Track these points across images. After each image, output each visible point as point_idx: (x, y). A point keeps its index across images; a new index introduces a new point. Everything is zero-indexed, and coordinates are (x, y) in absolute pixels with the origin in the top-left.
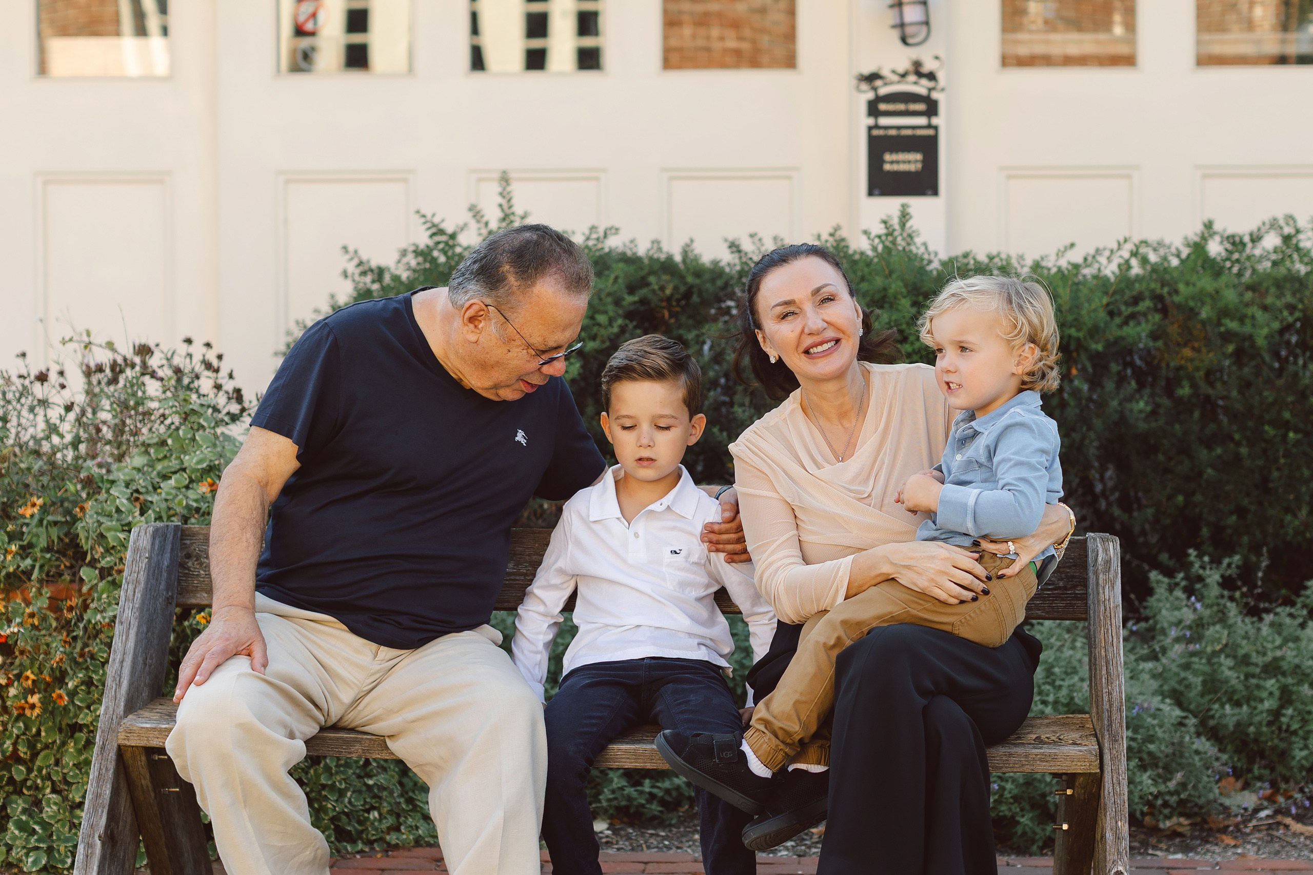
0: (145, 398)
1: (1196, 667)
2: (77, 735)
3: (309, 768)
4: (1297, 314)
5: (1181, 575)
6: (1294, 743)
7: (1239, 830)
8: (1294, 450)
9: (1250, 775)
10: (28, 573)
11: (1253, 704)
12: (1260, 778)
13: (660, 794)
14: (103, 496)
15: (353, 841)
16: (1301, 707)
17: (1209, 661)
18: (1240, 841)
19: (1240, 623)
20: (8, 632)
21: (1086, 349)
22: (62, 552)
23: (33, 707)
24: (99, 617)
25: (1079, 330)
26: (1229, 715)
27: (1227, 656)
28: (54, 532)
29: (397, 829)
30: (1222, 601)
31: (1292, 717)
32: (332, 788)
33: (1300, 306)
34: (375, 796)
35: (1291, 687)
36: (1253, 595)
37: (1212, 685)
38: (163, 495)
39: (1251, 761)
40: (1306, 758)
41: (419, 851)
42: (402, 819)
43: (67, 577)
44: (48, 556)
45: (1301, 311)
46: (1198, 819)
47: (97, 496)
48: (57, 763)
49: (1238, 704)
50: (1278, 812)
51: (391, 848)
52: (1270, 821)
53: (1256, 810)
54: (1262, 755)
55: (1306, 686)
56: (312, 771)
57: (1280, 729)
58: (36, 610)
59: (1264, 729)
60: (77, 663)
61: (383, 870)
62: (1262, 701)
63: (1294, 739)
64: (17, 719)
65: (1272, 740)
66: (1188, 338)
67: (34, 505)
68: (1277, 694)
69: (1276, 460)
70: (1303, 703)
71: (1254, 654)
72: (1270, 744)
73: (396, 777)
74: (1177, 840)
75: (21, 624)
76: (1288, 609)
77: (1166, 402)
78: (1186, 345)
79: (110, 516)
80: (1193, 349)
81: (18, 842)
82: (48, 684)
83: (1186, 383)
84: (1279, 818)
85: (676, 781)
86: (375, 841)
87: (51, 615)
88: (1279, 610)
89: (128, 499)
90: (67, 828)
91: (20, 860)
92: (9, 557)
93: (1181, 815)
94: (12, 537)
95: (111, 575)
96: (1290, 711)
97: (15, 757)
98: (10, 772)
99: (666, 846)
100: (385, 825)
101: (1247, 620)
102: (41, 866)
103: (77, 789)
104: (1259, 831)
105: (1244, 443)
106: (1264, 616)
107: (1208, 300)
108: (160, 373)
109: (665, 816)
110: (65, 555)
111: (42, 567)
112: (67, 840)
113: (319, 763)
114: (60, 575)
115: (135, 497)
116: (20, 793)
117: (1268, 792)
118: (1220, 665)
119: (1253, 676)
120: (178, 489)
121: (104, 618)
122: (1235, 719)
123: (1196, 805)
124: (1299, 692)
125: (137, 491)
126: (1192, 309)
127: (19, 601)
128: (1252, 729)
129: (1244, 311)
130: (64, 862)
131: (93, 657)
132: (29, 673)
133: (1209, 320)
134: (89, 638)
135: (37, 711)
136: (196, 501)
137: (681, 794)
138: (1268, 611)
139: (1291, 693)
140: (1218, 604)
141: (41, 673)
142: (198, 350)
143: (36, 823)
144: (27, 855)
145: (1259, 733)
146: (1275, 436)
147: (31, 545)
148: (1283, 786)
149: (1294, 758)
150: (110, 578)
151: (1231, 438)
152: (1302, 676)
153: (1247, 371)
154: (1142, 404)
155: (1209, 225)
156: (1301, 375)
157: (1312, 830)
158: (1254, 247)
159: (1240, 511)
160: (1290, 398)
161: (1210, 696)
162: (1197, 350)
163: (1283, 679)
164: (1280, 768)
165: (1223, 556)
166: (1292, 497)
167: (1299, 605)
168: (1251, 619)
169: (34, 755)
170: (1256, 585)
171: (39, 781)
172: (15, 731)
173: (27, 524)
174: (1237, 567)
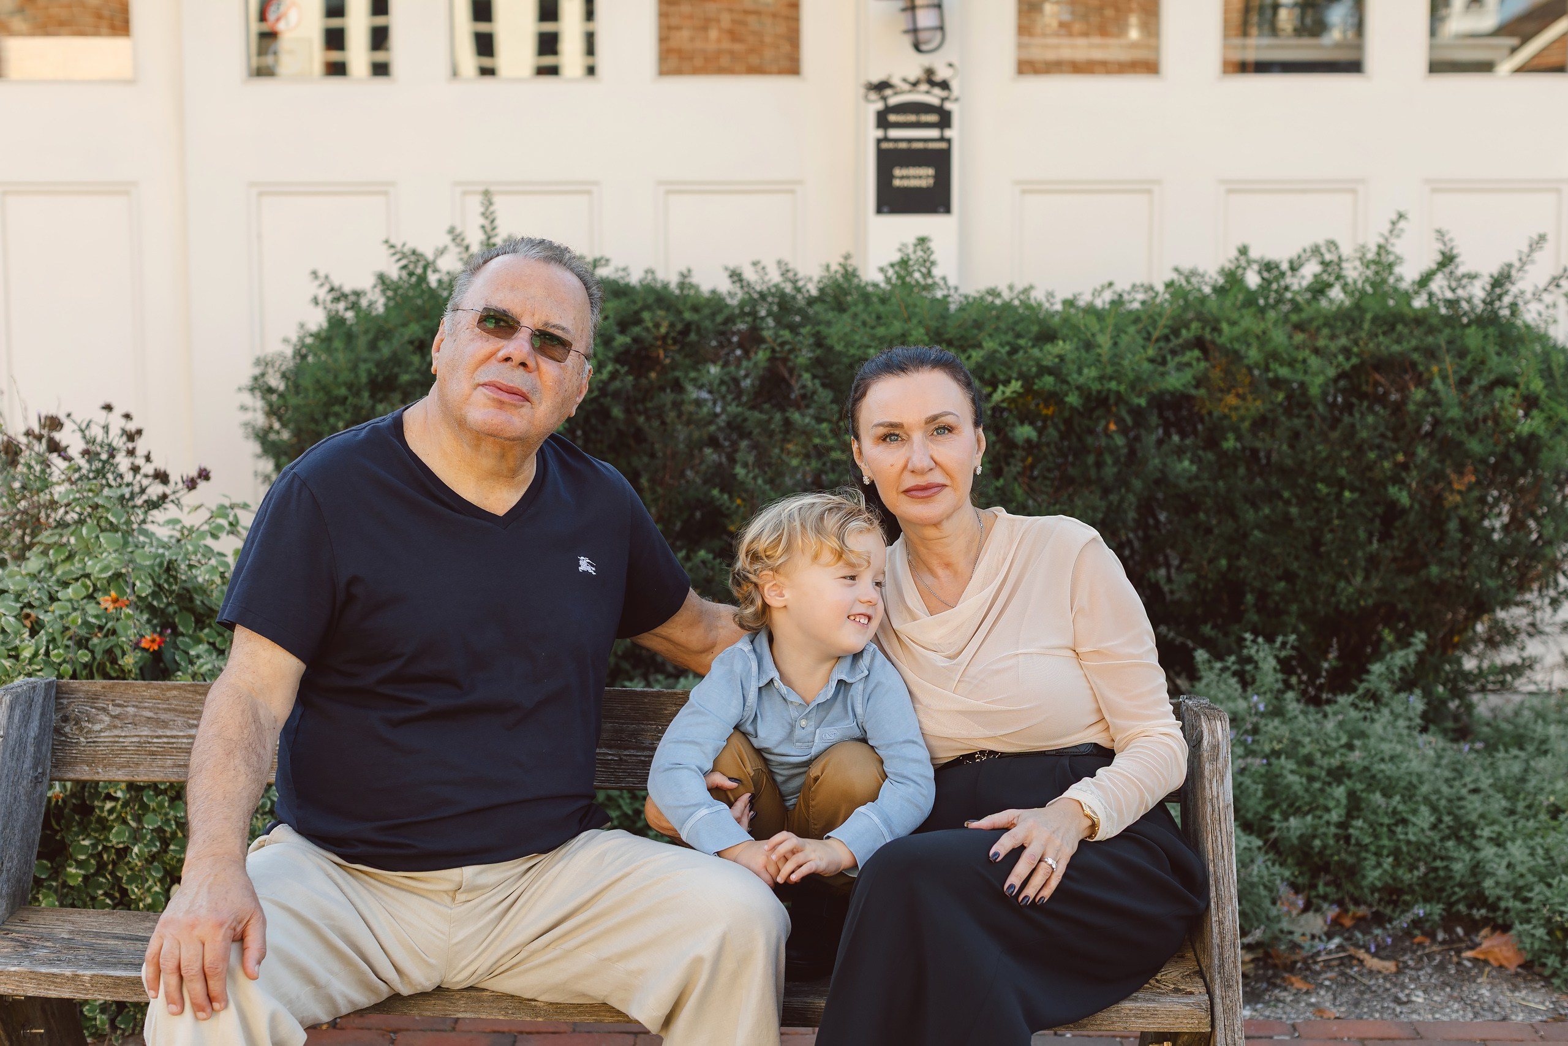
4: (1354, 360)
6: (1365, 859)
7: (1308, 969)
8: (1349, 511)
9: (1313, 893)
11: (1318, 813)
12: (1325, 898)
16: (1372, 817)
19: (1300, 716)
21: (1127, 403)
25: (1119, 383)
26: (1293, 828)
27: (1288, 757)
30: (1281, 688)
31: (1362, 830)
33: (1355, 349)
35: (1358, 794)
36: (1313, 684)
39: (1315, 876)
40: (1379, 878)
45: (1358, 355)
46: (1262, 954)
49: (1300, 814)
52: (1342, 954)
53: (1326, 940)
54: (1326, 868)
55: (1378, 795)
57: (1348, 842)
59: (1331, 843)
62: (1327, 810)
63: (1364, 854)
65: (1339, 854)
66: (1231, 383)
68: (1344, 801)
69: (1329, 521)
70: (1376, 814)
71: (1318, 755)
72: (1336, 858)
76: (1351, 698)
77: (1210, 456)
78: (1229, 391)
80: (1238, 395)
83: (1231, 436)
84: (1351, 950)
88: (1341, 700)
96: (1359, 823)
101: (1309, 714)
104: (1331, 970)
105: (1294, 501)
106: (1327, 707)
107: (1255, 343)
115: (25, 612)
117: (1335, 914)
118: (1281, 768)
119: (1317, 781)
122: (1298, 833)
124: (1369, 801)
125: (28, 606)
126: (1236, 352)
128: (1317, 843)
129: (1295, 354)
133: (1257, 365)
138: (1331, 702)
139: (1360, 801)
146: (1328, 494)
148: (1352, 907)
149: (1364, 877)
151: (1280, 497)
152: (1372, 781)
153: (1298, 422)
154: (1186, 463)
155: (1243, 251)
156: (1358, 427)
157: (1390, 966)
158: (1293, 276)
159: (1289, 577)
160: (1346, 454)
161: (1270, 802)
162: (1242, 397)
163: (1349, 783)
164: (1350, 887)
165: (1277, 634)
166: (1346, 562)
167: (1361, 691)
168: (1311, 712)
170: (1318, 675)
174: (1293, 647)
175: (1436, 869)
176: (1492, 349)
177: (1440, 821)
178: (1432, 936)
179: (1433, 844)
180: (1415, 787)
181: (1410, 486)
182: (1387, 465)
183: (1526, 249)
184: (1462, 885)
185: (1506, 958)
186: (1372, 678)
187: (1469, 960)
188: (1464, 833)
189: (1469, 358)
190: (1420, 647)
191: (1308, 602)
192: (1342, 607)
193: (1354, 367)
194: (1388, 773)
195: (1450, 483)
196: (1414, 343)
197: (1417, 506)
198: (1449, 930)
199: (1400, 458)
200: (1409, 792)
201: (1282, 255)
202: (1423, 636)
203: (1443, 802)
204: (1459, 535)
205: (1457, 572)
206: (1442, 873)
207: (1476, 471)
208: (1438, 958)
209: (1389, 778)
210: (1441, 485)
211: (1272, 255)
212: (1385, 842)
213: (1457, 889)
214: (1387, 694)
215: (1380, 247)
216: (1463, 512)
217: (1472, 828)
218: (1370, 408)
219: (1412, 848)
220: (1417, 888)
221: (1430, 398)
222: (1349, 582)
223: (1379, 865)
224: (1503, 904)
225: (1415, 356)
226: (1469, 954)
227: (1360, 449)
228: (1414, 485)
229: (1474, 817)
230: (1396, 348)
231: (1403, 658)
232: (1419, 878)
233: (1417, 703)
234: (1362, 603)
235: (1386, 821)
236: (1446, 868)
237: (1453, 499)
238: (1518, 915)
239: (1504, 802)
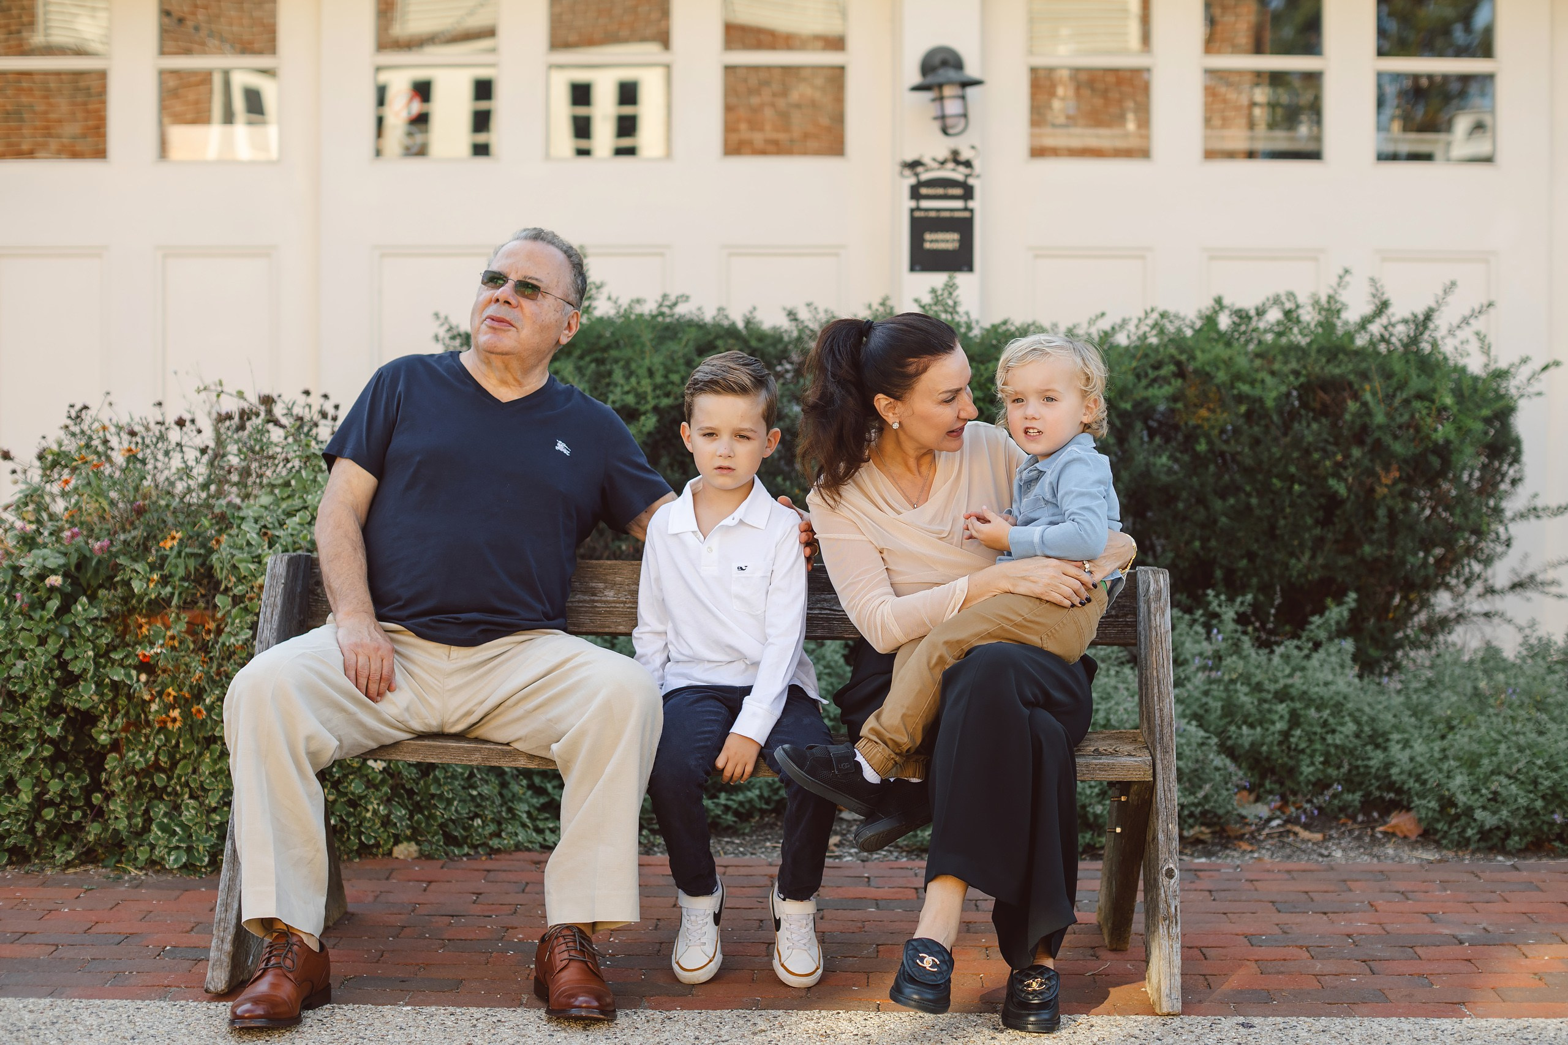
0: (270, 443)
1: (1215, 693)
2: (212, 746)
3: (419, 779)
4: (1302, 379)
5: (1200, 612)
6: (1302, 761)
7: (1254, 837)
8: (1299, 501)
9: (1262, 790)
10: (168, 601)
11: (1266, 726)
12: (1271, 792)
13: (735, 806)
14: (234, 531)
15: (459, 845)
16: (1308, 728)
17: (1226, 690)
18: (1255, 847)
19: (1254, 655)
20: (152, 652)
22: (198, 582)
23: (174, 720)
24: (232, 640)
26: (1247, 735)
27: (1242, 684)
28: (192, 564)
29: (499, 835)
30: (1238, 635)
31: (1300, 737)
32: (441, 797)
33: (1304, 372)
34: (478, 806)
35: (1299, 712)
36: (1265, 630)
37: (1230, 710)
38: (290, 530)
39: (1263, 777)
40: (1312, 774)
41: (520, 855)
42: (504, 826)
43: (202, 604)
44: (186, 584)
45: (1306, 376)
46: (1218, 828)
47: (229, 531)
48: (194, 771)
49: (1252, 726)
50: (1287, 822)
51: (493, 852)
52: (1281, 829)
53: (1270, 820)
54: (1273, 771)
55: (1313, 711)
56: (422, 782)
57: (1289, 748)
58: (176, 633)
59: (1276, 748)
60: (214, 682)
61: (489, 871)
62: (1273, 723)
63: (1301, 756)
64: (158, 732)
65: (1282, 758)
66: (1203, 400)
67: (173, 538)
68: (1287, 716)
69: (1283, 510)
70: (1311, 725)
71: (1267, 682)
72: (1280, 761)
73: (498, 788)
74: (1200, 847)
75: (162, 646)
76: (1295, 642)
77: (1186, 458)
78: (1202, 406)
79: (241, 548)
80: (1209, 409)
81: (161, 842)
82: (186, 700)
83: (1203, 441)
84: (1289, 826)
85: (750, 794)
86: (479, 845)
87: (190, 638)
88: (1287, 643)
89: (258, 534)
90: (204, 830)
91: (163, 858)
92: (152, 585)
93: (1202, 824)
94: (153, 568)
95: (243, 602)
96: (1298, 732)
97: (157, 767)
98: (152, 779)
99: (741, 852)
100: (487, 832)
101: (1261, 652)
102: (181, 864)
103: (213, 795)
104: (1272, 838)
105: (1254, 494)
106: (1275, 648)
107: (1222, 366)
108: (284, 421)
109: (739, 826)
110: (200, 585)
111: (180, 594)
112: (204, 841)
113: (428, 775)
114: (196, 603)
115: (263, 531)
116: (161, 799)
117: (1278, 804)
118: (1236, 691)
119: (1265, 701)
120: (301, 524)
121: (237, 641)
122: (1250, 739)
123: (1216, 815)
124: (1306, 716)
125: (265, 526)
126: (1208, 374)
127: (159, 625)
129: (1255, 376)
130: (202, 861)
132: (170, 690)
133: (1224, 384)
134: (223, 659)
135: (178, 724)
137: (753, 807)
138: (1279, 644)
139: (1299, 716)
140: (1232, 638)
141: (181, 690)
142: (316, 401)
143: (176, 825)
144: (169, 854)
145: (1270, 752)
146: (1282, 488)
147: (171, 575)
148: (1292, 798)
149: (1301, 773)
150: (242, 605)
151: (1244, 491)
152: (1309, 701)
153: (1257, 430)
154: (1164, 459)
155: (1219, 301)
156: (1306, 433)
157: (1318, 836)
158: (1259, 320)
159: (1251, 556)
160: (1295, 455)
161: (1228, 719)
162: (1213, 411)
163: (1292, 705)
164: (1289, 783)
165: (1237, 595)
166: (1296, 543)
167: (1304, 639)
168: (1264, 652)
169: (174, 764)
170: (1268, 621)
171: (178, 788)
172: (157, 742)
173: (167, 556)
174: (1250, 605)
175: (1357, 767)
176: (1414, 373)
177: (1362, 731)
178: (1354, 818)
179: (1355, 748)
180: (1342, 705)
181: (1346, 480)
182: (1328, 463)
183: (1440, 293)
184: (1377, 778)
185: (1409, 830)
186: (1312, 627)
187: (1381, 832)
188: (1380, 740)
189: (1395, 379)
190: (1353, 605)
191: (1266, 577)
192: (1293, 579)
193: (1302, 385)
194: (1321, 694)
195: (1379, 479)
196: (1350, 366)
197: (1352, 497)
198: (1367, 814)
199: (1339, 457)
200: (1338, 708)
201: (1248, 302)
202: (1354, 595)
203: (1365, 718)
204: (1387, 521)
205: (1385, 551)
206: (1362, 770)
207: (1400, 469)
208: (1356, 833)
209: (1322, 698)
210: (1372, 480)
211: (1239, 305)
212: (1318, 746)
213: (1373, 781)
214: (1325, 640)
215: (1330, 297)
216: (1389, 502)
217: (1385, 735)
218: (1315, 419)
219: (1340, 753)
221: (1362, 410)
222: (1299, 560)
223: (1312, 764)
224: (1406, 787)
225: (1352, 377)
226: (1381, 829)
227: (1307, 452)
228: (1350, 480)
229: (1388, 727)
230: (1337, 371)
231: (1337, 613)
232: (1344, 774)
233: (1348, 645)
234: (1310, 577)
235: (1319, 730)
236: (1367, 767)
237: (1381, 491)
238: (1417, 794)
239: (1413, 720)
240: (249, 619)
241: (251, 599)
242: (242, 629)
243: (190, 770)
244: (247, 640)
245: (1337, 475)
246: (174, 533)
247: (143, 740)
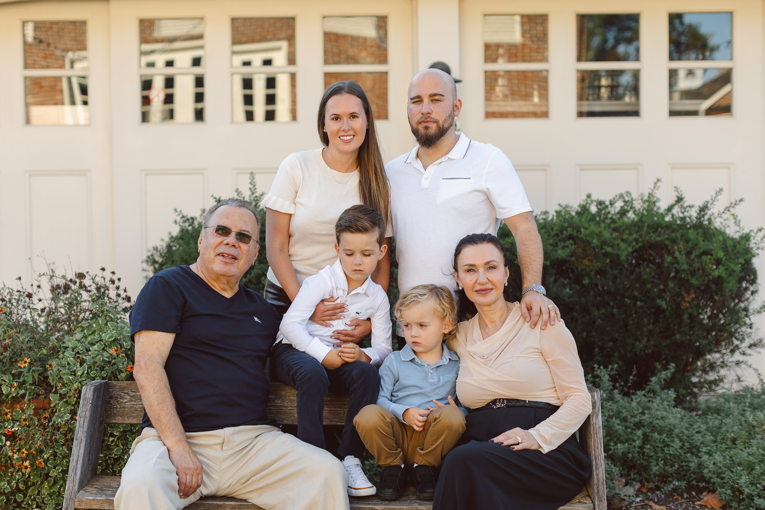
0: (82, 301)
2: (50, 480)
4: (640, 244)
6: (651, 462)
8: (640, 310)
9: (629, 478)
10: (23, 397)
11: (630, 442)
12: (634, 480)
14: (61, 356)
16: (654, 444)
17: (607, 421)
19: (621, 401)
20: (13, 429)
22: (40, 386)
23: (26, 467)
24: (59, 419)
26: (619, 449)
27: (616, 418)
28: (36, 376)
30: (612, 388)
31: (650, 449)
33: (640, 239)
35: (648, 434)
36: (626, 386)
37: (610, 433)
38: (92, 355)
39: (629, 470)
40: (657, 470)
43: (42, 399)
44: (33, 388)
45: (642, 242)
47: (58, 356)
48: (38, 494)
49: (622, 443)
50: (645, 499)
52: (643, 504)
53: (635, 497)
54: (634, 467)
55: (656, 434)
57: (643, 455)
58: (27, 416)
59: (636, 455)
60: (49, 446)
62: (634, 441)
63: (651, 460)
64: (18, 471)
65: (640, 460)
66: (586, 255)
67: (25, 362)
68: (641, 437)
69: (631, 315)
70: (655, 442)
71: (629, 417)
72: (639, 462)
75: (20, 424)
76: (643, 393)
77: (578, 287)
78: (585, 259)
79: (65, 367)
80: (589, 260)
82: (34, 456)
83: (586, 278)
84: (646, 502)
87: (35, 419)
88: (639, 393)
89: (74, 358)
94: (14, 378)
96: (648, 446)
97: (18, 490)
98: (15, 497)
105: (615, 306)
106: (633, 396)
107: (596, 237)
108: (90, 287)
111: (29, 393)
114: (39, 397)
115: (77, 356)
116: (20, 507)
117: (639, 487)
118: (613, 423)
119: (629, 428)
120: (99, 351)
121: (62, 421)
122: (622, 451)
124: (652, 437)
125: (78, 353)
126: (588, 241)
129: (614, 242)
131: (56, 441)
132: (24, 450)
133: (597, 247)
134: (55, 430)
135: (28, 470)
136: (107, 357)
138: (634, 394)
139: (648, 437)
141: (31, 451)
142: (108, 275)
146: (630, 303)
147: (24, 382)
148: (646, 484)
149: (651, 470)
150: (65, 399)
151: (609, 305)
152: (653, 428)
153: (616, 272)
154: (568, 290)
155: (589, 197)
156: (643, 273)
157: (663, 508)
158: (611, 207)
159: (614, 340)
160: (637, 285)
161: (609, 438)
162: (591, 261)
163: (643, 429)
164: (644, 475)
165: (609, 365)
166: (639, 333)
167: (647, 390)
168: (626, 399)
169: (28, 488)
170: (628, 382)
171: (30, 502)
172: (17, 477)
173: (22, 372)
174: (616, 370)
175: (682, 466)
176: (700, 239)
177: (684, 445)
178: (682, 496)
179: (681, 455)
180: (672, 430)
181: (666, 299)
182: (655, 290)
183: (714, 195)
184: (694, 473)
185: (714, 504)
186: (652, 383)
187: (698, 505)
188: (694, 450)
189: (691, 243)
190: (673, 370)
191: (622, 351)
192: (638, 353)
193: (640, 247)
194: (660, 424)
195: (684, 298)
196: (666, 236)
197: (669, 308)
198: (689, 493)
199: (662, 287)
200: (670, 432)
201: (606, 198)
202: (673, 365)
203: (685, 437)
204: (689, 321)
205: (688, 337)
206: (685, 468)
207: (695, 292)
208: (685, 505)
209: (661, 426)
210: (680, 299)
211: (602, 198)
212: (660, 455)
213: (692, 475)
214: (658, 391)
215: (650, 194)
216: (690, 311)
217: (698, 448)
218: (648, 265)
219: (672, 457)
220: (674, 475)
221: (674, 260)
222: (640, 342)
223: (658, 465)
224: (712, 480)
225: (667, 242)
226: (698, 503)
227: (644, 284)
228: (668, 299)
229: (698, 443)
230: (658, 239)
231: (665, 375)
232: (675, 470)
233: (672, 394)
235: (660, 445)
236: (687, 465)
237: (685, 305)
238: (719, 485)
239: (711, 437)
240: (70, 408)
241: (70, 397)
242: (65, 413)
243: (36, 493)
244: (68, 420)
245: (662, 298)
246: (26, 359)
247: (10, 474)
